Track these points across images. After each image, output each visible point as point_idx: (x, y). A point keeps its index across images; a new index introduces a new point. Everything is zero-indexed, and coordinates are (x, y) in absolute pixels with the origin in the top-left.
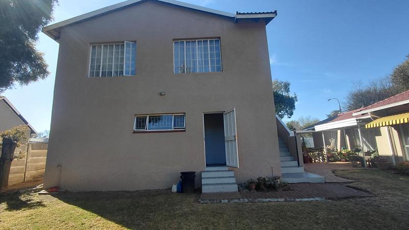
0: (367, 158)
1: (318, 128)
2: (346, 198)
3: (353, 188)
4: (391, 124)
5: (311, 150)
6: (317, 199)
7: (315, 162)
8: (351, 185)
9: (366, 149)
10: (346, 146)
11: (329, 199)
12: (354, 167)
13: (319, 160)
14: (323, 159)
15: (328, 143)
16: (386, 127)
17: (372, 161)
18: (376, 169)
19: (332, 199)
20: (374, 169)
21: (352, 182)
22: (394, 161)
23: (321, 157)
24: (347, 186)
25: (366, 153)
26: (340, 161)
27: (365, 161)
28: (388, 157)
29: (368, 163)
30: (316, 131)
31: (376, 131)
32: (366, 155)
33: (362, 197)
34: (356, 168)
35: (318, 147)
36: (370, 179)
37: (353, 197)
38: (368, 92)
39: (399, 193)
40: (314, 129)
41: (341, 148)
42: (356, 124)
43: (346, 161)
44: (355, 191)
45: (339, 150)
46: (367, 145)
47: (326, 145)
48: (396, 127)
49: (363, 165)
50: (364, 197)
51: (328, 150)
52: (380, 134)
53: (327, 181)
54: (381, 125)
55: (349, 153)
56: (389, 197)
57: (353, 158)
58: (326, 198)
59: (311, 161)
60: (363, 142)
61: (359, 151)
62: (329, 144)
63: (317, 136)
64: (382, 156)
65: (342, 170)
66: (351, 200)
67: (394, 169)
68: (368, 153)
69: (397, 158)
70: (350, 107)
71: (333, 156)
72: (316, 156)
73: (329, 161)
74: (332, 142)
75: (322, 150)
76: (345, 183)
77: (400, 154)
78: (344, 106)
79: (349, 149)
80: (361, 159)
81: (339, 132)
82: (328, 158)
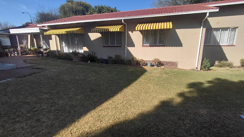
0: (45, 52)
1: (12, 31)
2: (30, 75)
3: (36, 68)
4: (56, 34)
5: (6, 47)
6: (9, 80)
7: (11, 55)
8: (35, 67)
9: (45, 47)
10: (34, 46)
11: (18, 78)
12: (38, 57)
13: (15, 55)
14: (18, 54)
15: (21, 43)
16: (54, 35)
17: (47, 53)
18: (50, 57)
19: (21, 77)
20: (48, 57)
21: (35, 65)
22: (57, 53)
23: (16, 52)
24: (32, 68)
25: (44, 49)
26: (30, 54)
27: (44, 53)
28: (54, 51)
29: (45, 55)
30: (11, 33)
31: (49, 37)
32: (44, 51)
33: (39, 72)
34: (39, 58)
35: (14, 45)
36: (45, 63)
37: (34, 73)
38: (48, 15)
39: (57, 67)
40: (9, 32)
41: (30, 47)
42: (39, 32)
43: (34, 54)
44: (36, 70)
45: (29, 48)
46: (46, 45)
47: (20, 44)
48: (59, 35)
49: (43, 56)
50: (40, 72)
51: (21, 47)
52: (51, 39)
53: (18, 67)
54: (52, 34)
55: (35, 50)
56: (52, 70)
57: (38, 52)
58: (16, 78)
59: (7, 56)
60: (44, 43)
61: (41, 48)
62: (23, 44)
63: (12, 37)
64: (52, 51)
65: (30, 60)
66: (33, 75)
67: (57, 57)
68: (46, 49)
69: (58, 51)
70: (37, 21)
71: (25, 51)
72: (12, 52)
73: (22, 55)
74: (25, 42)
75: (16, 47)
76: (31, 66)
77: (59, 49)
78: (34, 20)
79: (36, 47)
80: (42, 53)
81: (29, 36)
82: (22, 53)
